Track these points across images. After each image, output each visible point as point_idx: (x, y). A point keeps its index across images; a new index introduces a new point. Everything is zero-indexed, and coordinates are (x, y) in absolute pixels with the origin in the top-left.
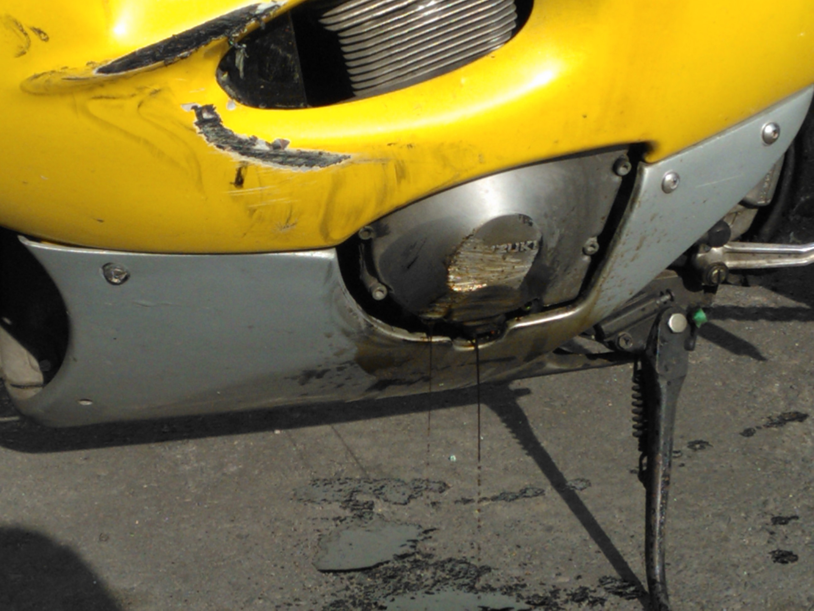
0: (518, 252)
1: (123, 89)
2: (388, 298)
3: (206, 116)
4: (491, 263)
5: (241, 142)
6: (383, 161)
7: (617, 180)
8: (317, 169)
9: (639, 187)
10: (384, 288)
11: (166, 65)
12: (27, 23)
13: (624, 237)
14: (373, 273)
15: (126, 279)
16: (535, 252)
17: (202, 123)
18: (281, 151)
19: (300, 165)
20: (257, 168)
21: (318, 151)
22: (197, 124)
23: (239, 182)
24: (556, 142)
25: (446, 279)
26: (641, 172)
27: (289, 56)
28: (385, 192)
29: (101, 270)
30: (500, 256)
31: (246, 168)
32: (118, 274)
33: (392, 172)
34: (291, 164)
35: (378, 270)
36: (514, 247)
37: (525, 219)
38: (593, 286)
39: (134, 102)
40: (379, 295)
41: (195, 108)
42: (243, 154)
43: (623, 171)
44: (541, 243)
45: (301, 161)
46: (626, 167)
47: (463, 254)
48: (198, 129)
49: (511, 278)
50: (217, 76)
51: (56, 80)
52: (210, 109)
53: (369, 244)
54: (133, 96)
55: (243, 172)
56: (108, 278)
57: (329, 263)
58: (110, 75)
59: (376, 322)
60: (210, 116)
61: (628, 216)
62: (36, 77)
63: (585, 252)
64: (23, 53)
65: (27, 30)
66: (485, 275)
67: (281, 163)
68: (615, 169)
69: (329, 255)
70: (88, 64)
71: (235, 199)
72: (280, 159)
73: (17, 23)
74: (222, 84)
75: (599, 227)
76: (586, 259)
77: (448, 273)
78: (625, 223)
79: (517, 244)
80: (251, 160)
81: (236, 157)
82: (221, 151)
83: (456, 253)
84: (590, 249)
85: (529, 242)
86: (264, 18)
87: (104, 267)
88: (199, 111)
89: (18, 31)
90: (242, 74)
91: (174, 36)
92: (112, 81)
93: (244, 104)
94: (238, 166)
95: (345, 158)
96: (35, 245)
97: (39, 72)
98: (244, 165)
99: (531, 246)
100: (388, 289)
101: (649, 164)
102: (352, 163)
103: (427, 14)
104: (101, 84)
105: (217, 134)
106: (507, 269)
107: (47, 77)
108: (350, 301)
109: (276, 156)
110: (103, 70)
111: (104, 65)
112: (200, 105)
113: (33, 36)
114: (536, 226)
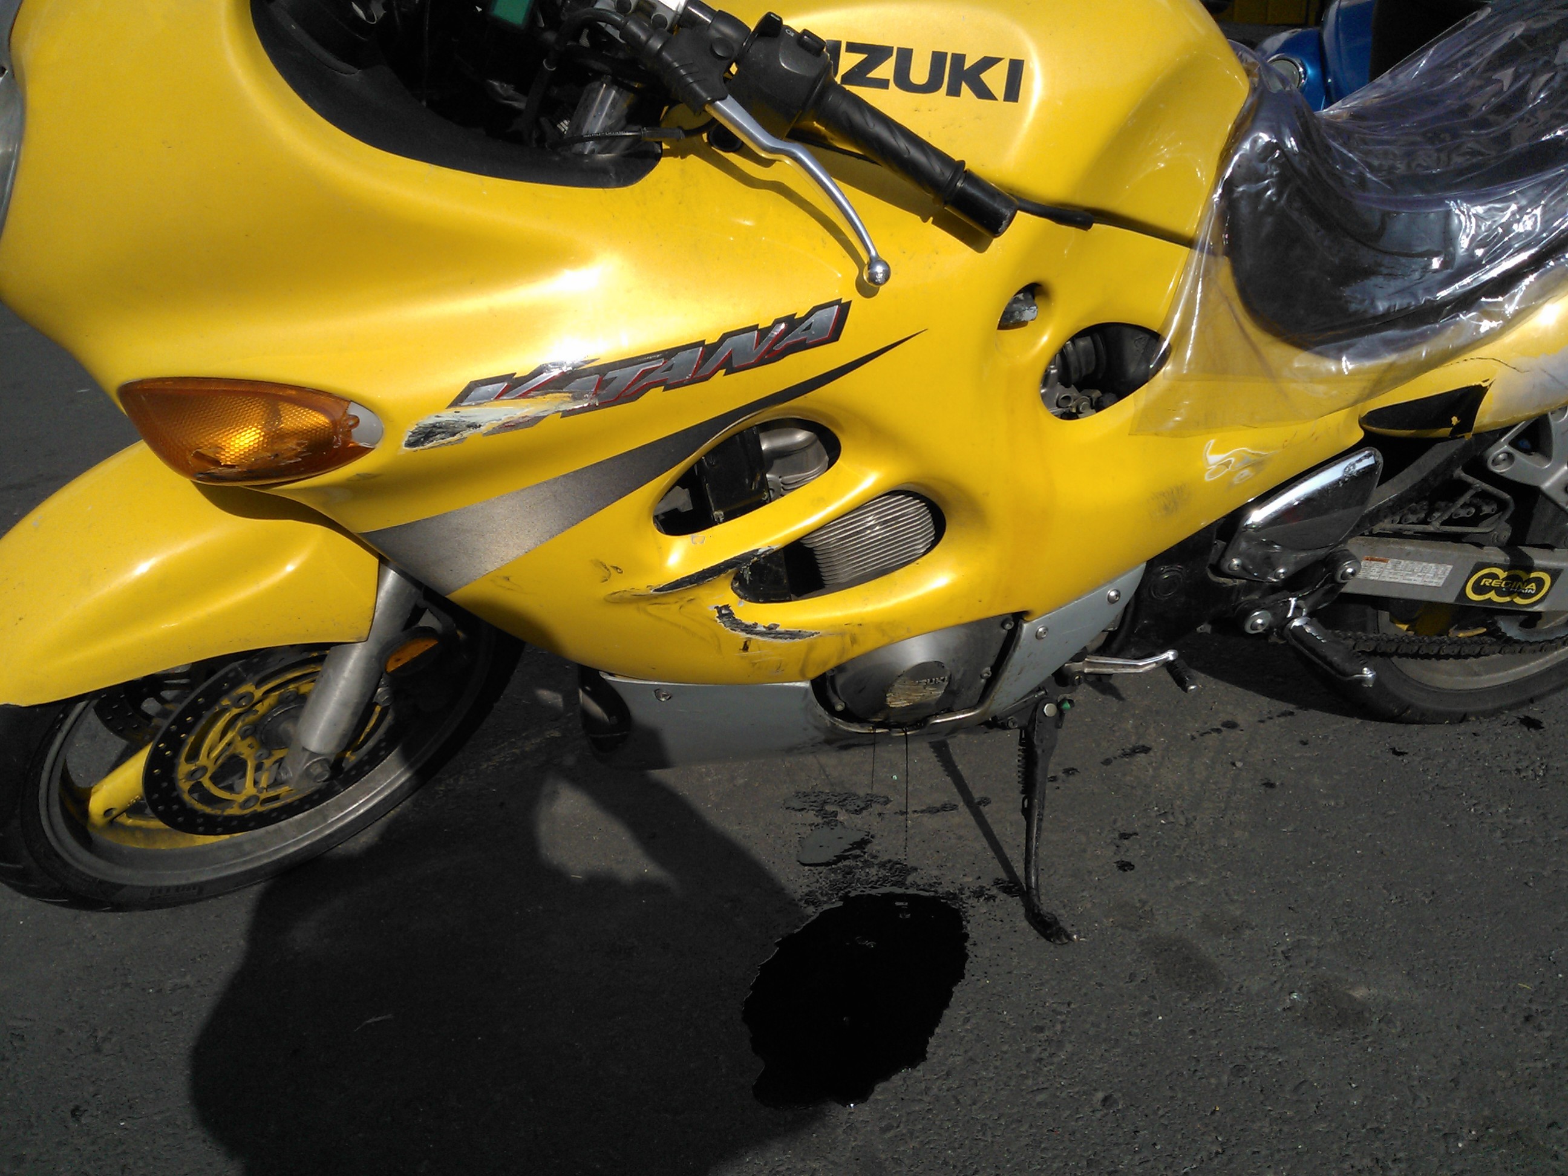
0: (936, 685)
1: (670, 599)
2: (846, 709)
3: (723, 612)
4: (916, 691)
5: (747, 626)
6: (842, 634)
7: (1004, 632)
8: (797, 640)
9: (1019, 636)
10: (843, 704)
11: (698, 586)
12: (608, 563)
13: (1009, 668)
14: (835, 692)
15: (670, 698)
16: (946, 683)
17: (721, 616)
18: (773, 631)
19: (786, 639)
20: (757, 641)
21: (798, 630)
22: (718, 617)
23: (746, 648)
24: (960, 617)
25: (886, 701)
26: (1021, 627)
27: (780, 570)
28: (843, 651)
29: (653, 693)
30: (921, 687)
31: (750, 641)
32: (664, 696)
33: (848, 639)
34: (781, 638)
35: (839, 692)
36: (931, 681)
37: (939, 664)
38: (988, 696)
39: (677, 606)
40: (839, 707)
41: (717, 607)
42: (747, 633)
43: (1008, 626)
44: (950, 678)
45: (787, 636)
46: (1011, 624)
47: (896, 685)
48: (718, 620)
49: (930, 699)
50: (732, 585)
51: (627, 595)
52: (727, 607)
53: (833, 678)
54: (676, 602)
55: (748, 643)
56: (658, 697)
57: (806, 690)
58: (662, 593)
59: (837, 721)
60: (727, 612)
61: (1012, 655)
62: (615, 593)
63: (982, 677)
64: (606, 580)
65: (608, 567)
66: (910, 698)
67: (773, 638)
68: (1003, 625)
69: (805, 684)
70: (648, 587)
71: (742, 658)
72: (773, 635)
73: (601, 563)
74: (734, 590)
75: (992, 661)
76: (983, 681)
77: (886, 697)
78: (1010, 658)
79: (934, 679)
80: (753, 636)
81: (744, 635)
82: (733, 632)
83: (892, 685)
84: (985, 675)
85: (942, 678)
86: (763, 556)
87: (655, 691)
88: (719, 609)
89: (603, 568)
90: (748, 582)
91: (704, 570)
92: (663, 595)
93: (750, 601)
94: (745, 640)
95: (816, 633)
96: (611, 678)
97: (616, 591)
98: (749, 639)
99: (943, 680)
100: (845, 703)
101: (1026, 622)
102: (821, 636)
103: (873, 535)
104: (656, 597)
105: (731, 622)
106: (927, 694)
107: (621, 594)
108: (820, 710)
109: (770, 634)
110: (656, 590)
111: (658, 587)
112: (720, 606)
113: (612, 571)
114: (947, 668)
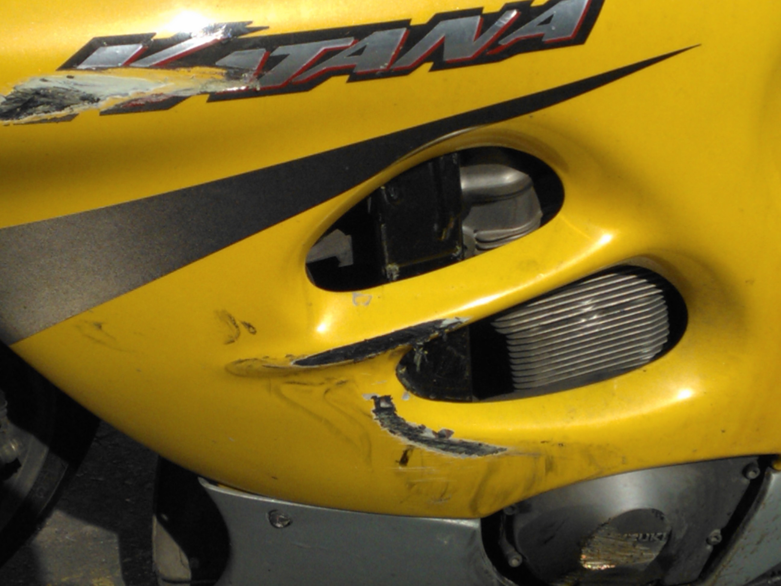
0: (649, 543)
1: (315, 378)
2: (523, 566)
3: (383, 405)
4: (621, 548)
5: (411, 429)
6: (535, 455)
7: (745, 482)
8: (475, 457)
9: (764, 492)
10: (520, 557)
11: (355, 362)
12: (239, 318)
13: (746, 533)
14: (512, 541)
15: (289, 524)
16: (663, 542)
17: (379, 410)
18: (445, 440)
19: (460, 453)
20: (422, 452)
21: (478, 442)
22: (374, 411)
23: (404, 460)
24: (695, 451)
25: (579, 557)
26: (769, 478)
27: (463, 357)
28: (533, 480)
29: (267, 515)
30: (630, 543)
31: (412, 450)
32: (282, 520)
33: (542, 463)
34: (453, 451)
35: (517, 542)
36: (644, 537)
37: (657, 514)
38: (712, 571)
39: (323, 389)
40: (514, 562)
41: (374, 398)
42: (410, 439)
43: (752, 475)
44: (670, 536)
45: (462, 449)
46: (755, 472)
47: (597, 538)
48: (374, 416)
49: (638, 562)
50: (397, 370)
51: (257, 366)
52: (388, 399)
53: (511, 519)
54: (322, 384)
55: (409, 453)
56: (273, 522)
57: (472, 532)
58: (305, 367)
59: (508, 583)
60: (388, 406)
61: (752, 515)
62: (241, 361)
63: (708, 542)
64: (233, 341)
65: (238, 323)
66: (614, 558)
67: (444, 449)
68: (744, 473)
69: (474, 524)
70: (288, 356)
71: (398, 474)
72: (444, 446)
73: (230, 317)
74: (400, 377)
75: (724, 520)
76: (709, 548)
77: (580, 553)
78: (749, 520)
79: (648, 535)
80: (417, 445)
81: (404, 441)
82: (392, 435)
83: (591, 537)
84: (713, 540)
85: (659, 534)
86: (447, 330)
87: (270, 513)
88: (377, 400)
89: (231, 324)
90: (418, 369)
91: (366, 341)
92: (306, 371)
93: (417, 395)
94: (404, 449)
95: (502, 450)
96: (212, 488)
97: (243, 358)
98: (411, 448)
99: (660, 538)
100: (524, 558)
101: (776, 471)
102: (507, 455)
104: (296, 373)
105: (391, 421)
106: (636, 555)
107: (249, 363)
108: (487, 564)
109: (440, 443)
110: (299, 363)
111: (301, 358)
112: (379, 395)
113: (243, 328)
114: (667, 520)
